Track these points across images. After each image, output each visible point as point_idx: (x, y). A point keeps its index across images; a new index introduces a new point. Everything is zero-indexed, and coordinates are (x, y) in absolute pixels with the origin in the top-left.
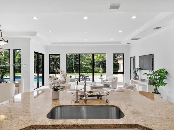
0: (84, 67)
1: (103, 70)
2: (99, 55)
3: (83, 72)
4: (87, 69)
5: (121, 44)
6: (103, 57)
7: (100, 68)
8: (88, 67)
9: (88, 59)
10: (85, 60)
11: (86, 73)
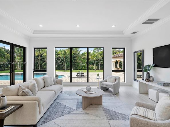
0: (81, 65)
1: (96, 68)
2: (93, 55)
3: (80, 69)
4: (83, 67)
5: (123, 34)
6: (96, 57)
7: (94, 66)
8: (84, 65)
9: (84, 59)
10: (82, 59)
11: (82, 70)
